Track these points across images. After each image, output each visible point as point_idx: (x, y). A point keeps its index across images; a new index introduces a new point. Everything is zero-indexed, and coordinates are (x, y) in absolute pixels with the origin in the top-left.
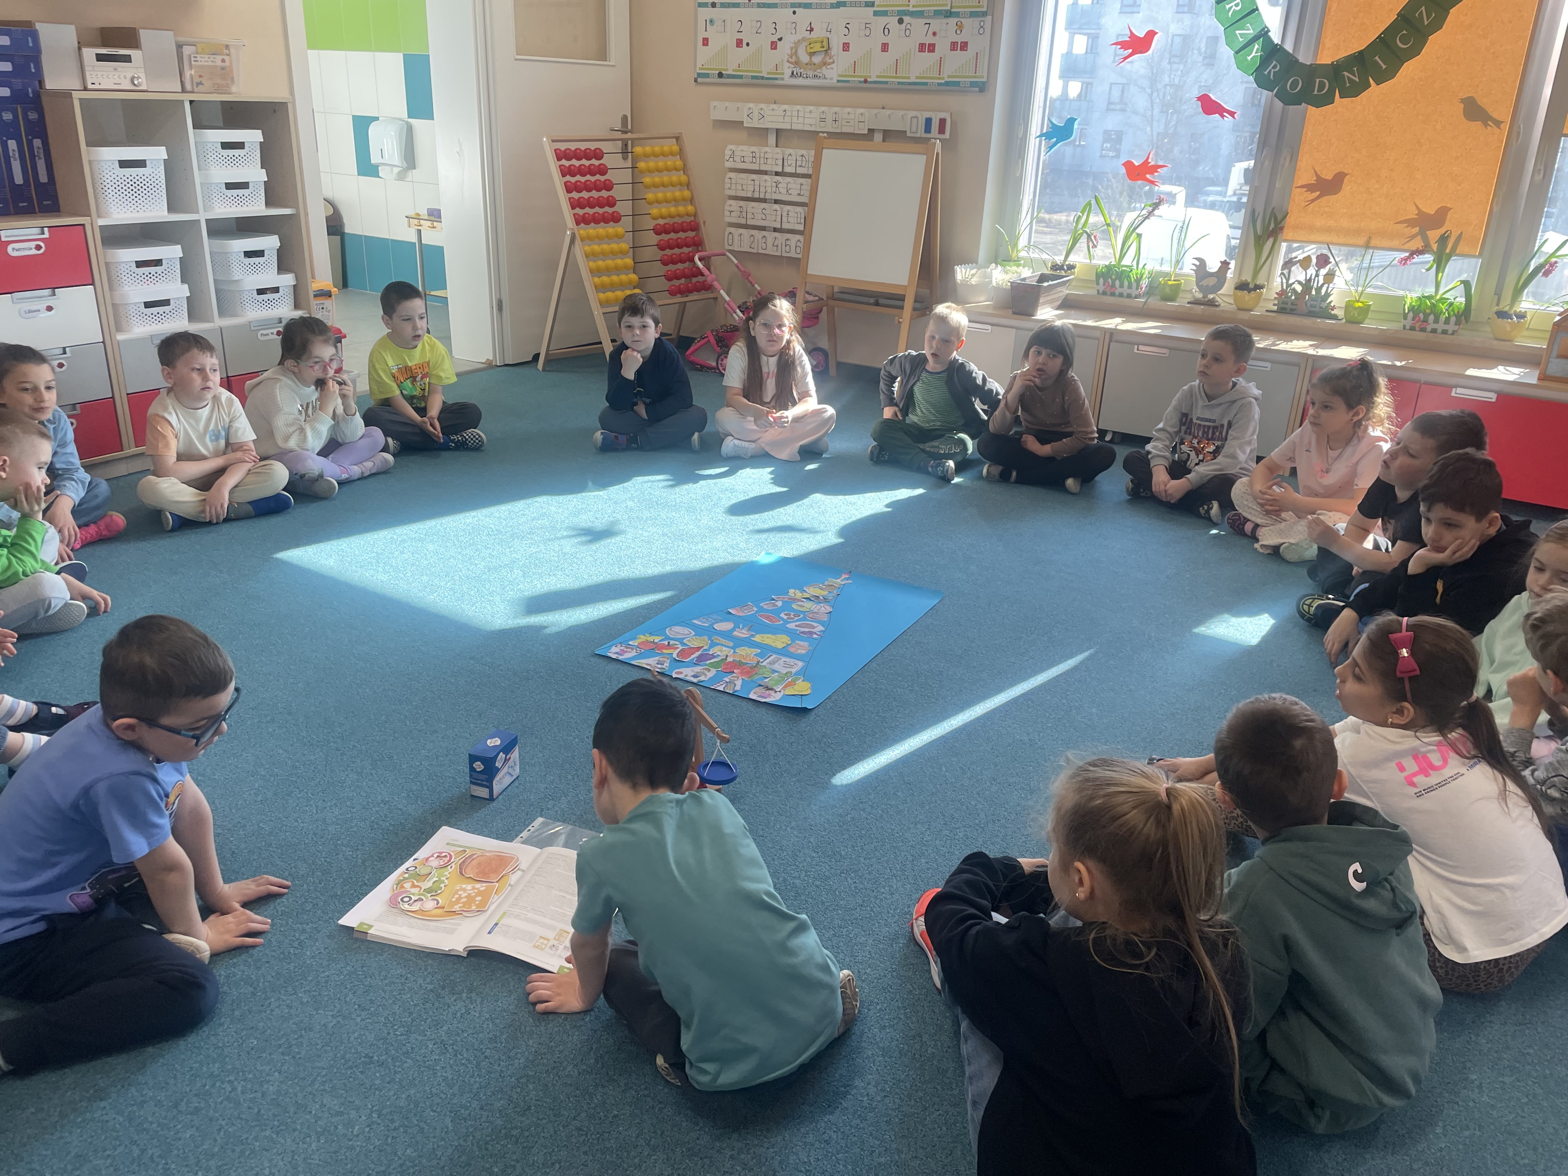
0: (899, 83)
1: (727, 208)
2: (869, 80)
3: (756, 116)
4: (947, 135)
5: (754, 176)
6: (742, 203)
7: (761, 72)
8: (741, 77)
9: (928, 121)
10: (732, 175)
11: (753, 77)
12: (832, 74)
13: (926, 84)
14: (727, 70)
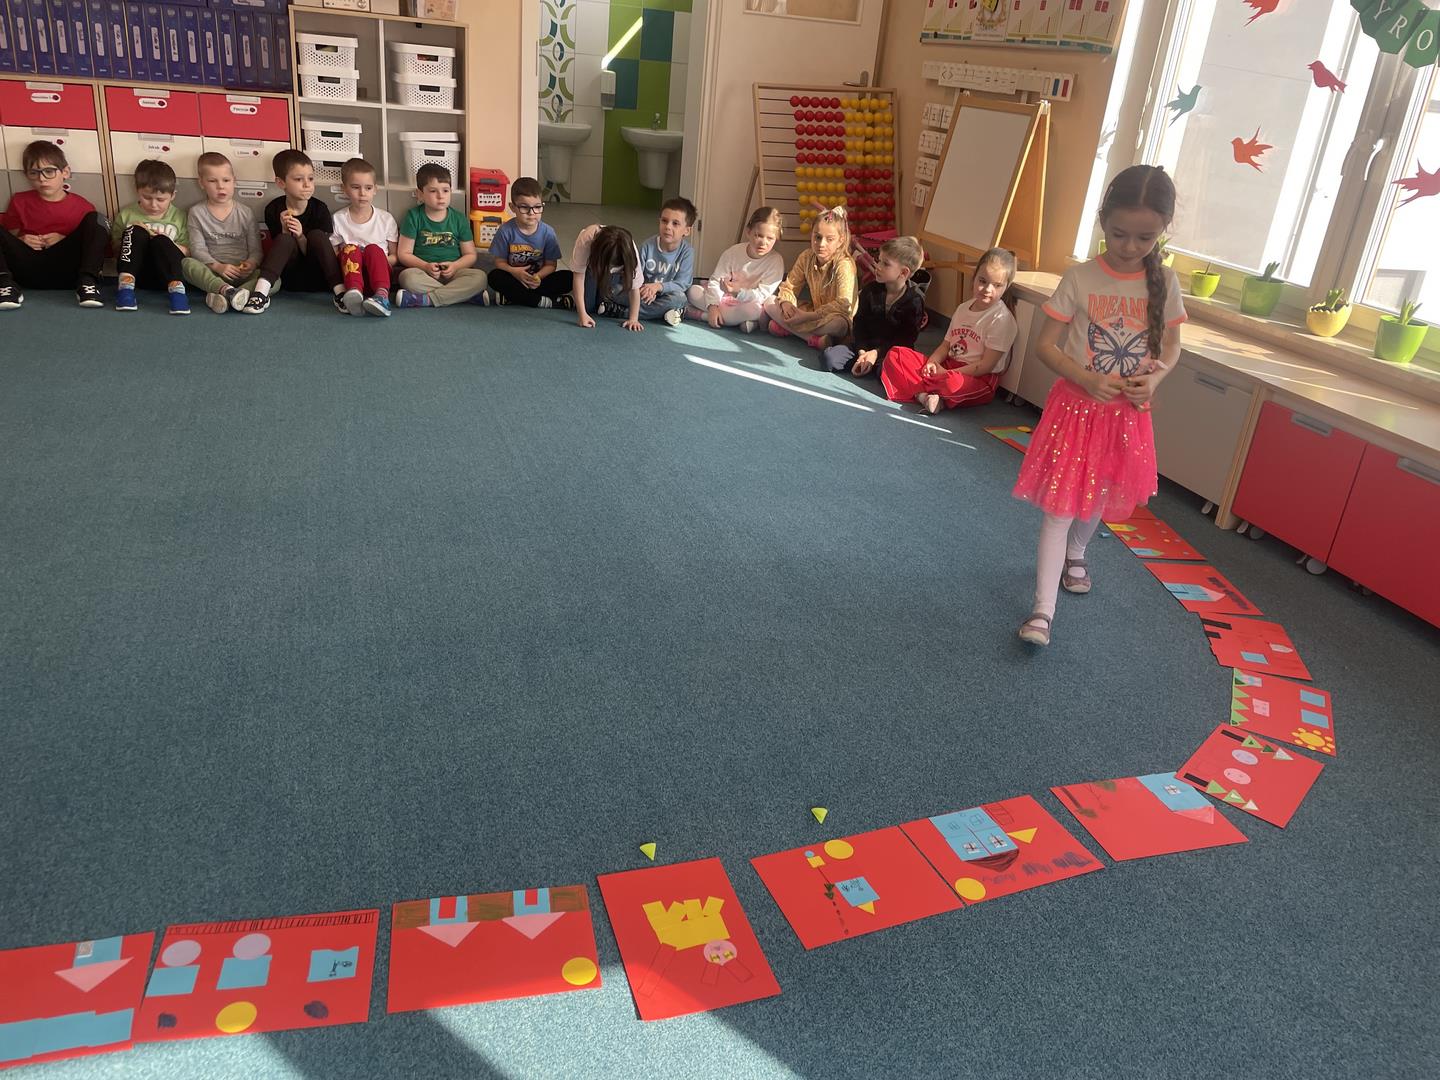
0: (1048, 43)
1: (919, 164)
2: (1027, 39)
3: (947, 75)
4: (1068, 98)
5: (938, 135)
6: (927, 160)
7: (959, 32)
8: (946, 37)
9: (1057, 81)
10: (925, 132)
11: (956, 37)
12: (1002, 32)
13: (1068, 43)
14: (939, 30)
